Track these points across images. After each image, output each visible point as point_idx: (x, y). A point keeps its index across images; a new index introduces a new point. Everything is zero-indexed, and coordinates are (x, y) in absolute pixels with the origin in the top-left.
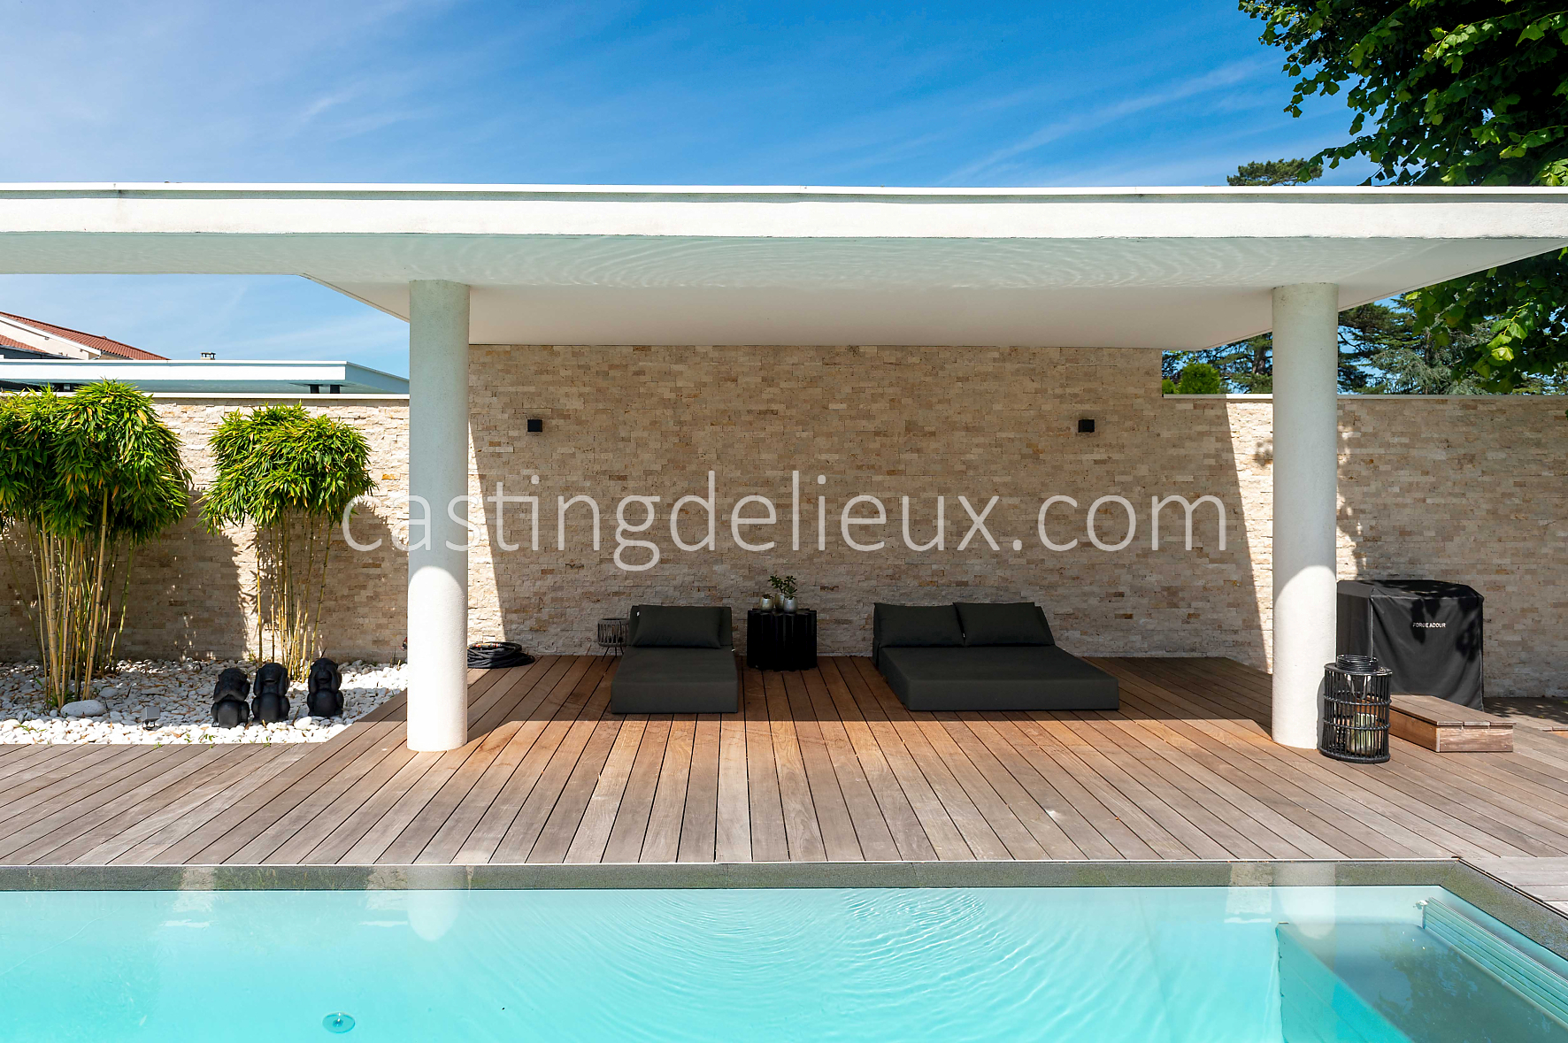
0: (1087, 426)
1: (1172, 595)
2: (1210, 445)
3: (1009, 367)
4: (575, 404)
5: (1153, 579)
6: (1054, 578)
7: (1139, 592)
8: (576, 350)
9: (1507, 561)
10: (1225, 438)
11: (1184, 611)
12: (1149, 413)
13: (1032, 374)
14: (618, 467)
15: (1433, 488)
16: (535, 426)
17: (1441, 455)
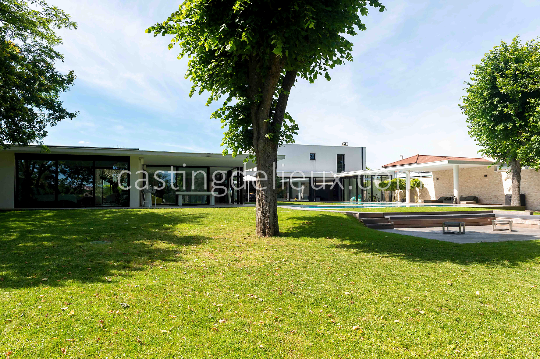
0: (486, 176)
1: (495, 196)
2: (500, 177)
3: (479, 169)
4: (441, 176)
5: (494, 194)
6: (483, 194)
7: (492, 196)
8: (441, 171)
9: (537, 191)
10: (501, 176)
11: (497, 198)
12: (493, 174)
13: (481, 170)
14: (444, 183)
15: (527, 182)
16: (438, 179)
17: (528, 177)
